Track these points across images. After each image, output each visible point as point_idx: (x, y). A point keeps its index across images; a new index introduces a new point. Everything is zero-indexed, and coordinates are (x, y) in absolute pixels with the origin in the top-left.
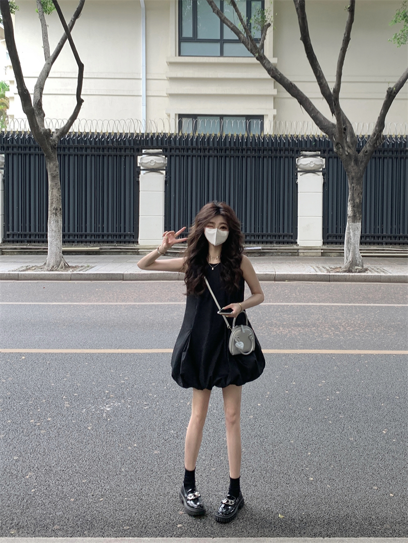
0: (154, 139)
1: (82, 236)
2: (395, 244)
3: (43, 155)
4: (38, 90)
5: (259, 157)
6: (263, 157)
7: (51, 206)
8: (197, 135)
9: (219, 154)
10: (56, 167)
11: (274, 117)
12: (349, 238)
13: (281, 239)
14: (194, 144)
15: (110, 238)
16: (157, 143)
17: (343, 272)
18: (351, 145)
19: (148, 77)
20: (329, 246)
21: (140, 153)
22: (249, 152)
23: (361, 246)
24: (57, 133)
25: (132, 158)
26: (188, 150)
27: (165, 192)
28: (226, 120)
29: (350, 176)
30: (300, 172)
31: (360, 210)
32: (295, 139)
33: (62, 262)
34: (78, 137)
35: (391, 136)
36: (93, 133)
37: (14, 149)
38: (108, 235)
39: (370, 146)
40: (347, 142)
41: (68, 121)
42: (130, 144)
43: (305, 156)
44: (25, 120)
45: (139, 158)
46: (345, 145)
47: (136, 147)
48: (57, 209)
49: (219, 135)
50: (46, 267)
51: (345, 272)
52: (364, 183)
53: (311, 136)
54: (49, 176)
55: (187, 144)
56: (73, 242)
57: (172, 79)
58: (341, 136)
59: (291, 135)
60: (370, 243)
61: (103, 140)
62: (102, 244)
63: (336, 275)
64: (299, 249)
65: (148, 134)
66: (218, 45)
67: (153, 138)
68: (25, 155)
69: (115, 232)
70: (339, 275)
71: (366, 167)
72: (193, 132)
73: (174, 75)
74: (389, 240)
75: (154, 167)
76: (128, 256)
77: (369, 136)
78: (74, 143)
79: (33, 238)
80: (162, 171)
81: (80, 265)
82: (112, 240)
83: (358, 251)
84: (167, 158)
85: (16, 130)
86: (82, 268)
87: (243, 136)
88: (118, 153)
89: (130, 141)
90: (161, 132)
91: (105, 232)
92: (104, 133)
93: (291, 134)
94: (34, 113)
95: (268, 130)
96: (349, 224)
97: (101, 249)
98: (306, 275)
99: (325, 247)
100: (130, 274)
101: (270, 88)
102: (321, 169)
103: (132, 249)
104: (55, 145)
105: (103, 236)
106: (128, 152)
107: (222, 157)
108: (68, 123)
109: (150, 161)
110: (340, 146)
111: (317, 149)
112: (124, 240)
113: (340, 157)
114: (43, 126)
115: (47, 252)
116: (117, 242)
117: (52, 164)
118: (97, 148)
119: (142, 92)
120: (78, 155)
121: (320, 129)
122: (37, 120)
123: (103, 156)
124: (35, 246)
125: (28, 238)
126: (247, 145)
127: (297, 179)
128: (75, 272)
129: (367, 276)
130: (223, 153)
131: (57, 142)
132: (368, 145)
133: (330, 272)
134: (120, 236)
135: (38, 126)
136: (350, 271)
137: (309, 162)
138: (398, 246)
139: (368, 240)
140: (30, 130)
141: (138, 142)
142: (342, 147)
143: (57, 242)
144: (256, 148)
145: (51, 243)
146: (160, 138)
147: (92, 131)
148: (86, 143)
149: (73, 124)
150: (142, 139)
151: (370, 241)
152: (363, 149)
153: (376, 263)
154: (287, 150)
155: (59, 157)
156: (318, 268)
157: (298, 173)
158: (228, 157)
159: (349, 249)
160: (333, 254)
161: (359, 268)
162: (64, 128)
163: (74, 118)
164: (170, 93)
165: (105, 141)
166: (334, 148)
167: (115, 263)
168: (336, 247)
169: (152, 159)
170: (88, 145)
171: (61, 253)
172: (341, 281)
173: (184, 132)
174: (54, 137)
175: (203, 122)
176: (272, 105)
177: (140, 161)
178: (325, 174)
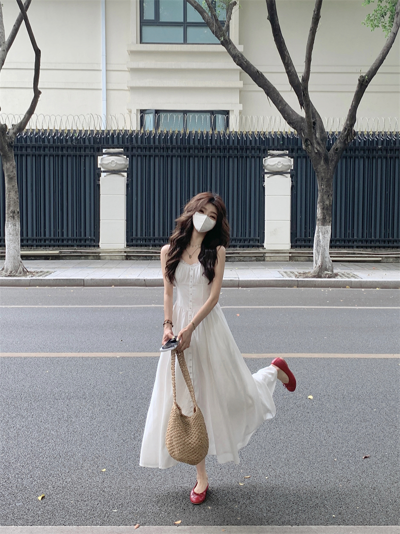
0: (115, 136)
1: (41, 240)
2: (367, 247)
5: (225, 157)
6: (229, 157)
7: (9, 209)
8: (160, 132)
9: (182, 154)
10: (13, 168)
11: (240, 112)
12: (319, 241)
13: (246, 243)
14: (157, 142)
15: (70, 242)
16: (118, 141)
17: (312, 278)
18: (320, 142)
19: (108, 69)
20: (297, 249)
21: (100, 153)
22: (214, 151)
23: (331, 249)
24: (13, 129)
25: (92, 158)
26: (150, 148)
27: (127, 195)
28: (191, 116)
29: (320, 176)
30: (267, 173)
31: (330, 213)
32: (262, 137)
33: (20, 267)
34: (36, 135)
35: (362, 132)
36: (51, 130)
38: (68, 240)
39: (340, 142)
40: (316, 138)
41: (25, 116)
42: (90, 143)
43: (273, 156)
45: (99, 158)
46: (314, 141)
47: (96, 146)
48: (14, 212)
49: (182, 132)
50: (3, 272)
51: (314, 277)
52: (334, 184)
53: (279, 133)
54: (6, 178)
55: (149, 142)
56: (32, 246)
57: (134, 70)
58: (310, 131)
59: (258, 132)
60: (340, 247)
61: (61, 138)
62: (61, 248)
63: (305, 281)
64: (265, 253)
65: (109, 131)
66: (181, 30)
69: (75, 237)
70: (307, 281)
71: (336, 167)
72: (156, 129)
73: (135, 65)
74: (360, 244)
75: (114, 169)
76: (88, 261)
77: (339, 132)
78: (31, 141)
80: (123, 173)
81: (39, 270)
82: (72, 244)
83: (328, 255)
84: (128, 159)
86: (41, 273)
87: (207, 133)
88: (77, 152)
89: (89, 139)
90: (122, 129)
91: (65, 236)
92: (63, 131)
93: (258, 130)
95: (234, 126)
96: (318, 228)
97: (61, 253)
98: (272, 280)
99: (293, 251)
100: (91, 279)
101: (237, 79)
102: (289, 171)
103: (93, 253)
105: (63, 241)
106: (88, 151)
107: (185, 157)
108: (24, 118)
109: (110, 161)
110: (309, 143)
111: (285, 147)
112: (85, 244)
113: (310, 155)
115: (5, 256)
116: (78, 246)
117: (8, 164)
118: (56, 147)
119: (102, 86)
120: (36, 155)
121: (288, 123)
123: (62, 156)
126: (211, 143)
127: (264, 181)
128: (34, 278)
129: (337, 281)
130: (187, 153)
131: (13, 139)
132: (338, 141)
133: (298, 278)
134: (80, 240)
136: (319, 276)
137: (277, 163)
138: (370, 250)
139: (338, 243)
141: (98, 140)
142: (311, 143)
143: (15, 245)
144: (222, 147)
145: (9, 246)
146: (121, 136)
147: (50, 128)
148: (44, 141)
149: (31, 119)
150: (103, 136)
151: (340, 244)
152: (333, 147)
153: (346, 268)
154: (253, 148)
155: (16, 157)
156: (286, 272)
157: (265, 175)
158: (192, 156)
159: (318, 252)
160: (302, 258)
161: (328, 273)
162: (21, 123)
163: (31, 112)
164: (132, 85)
165: (64, 139)
166: (303, 145)
167: (76, 268)
168: (304, 250)
169: (112, 160)
170: (46, 144)
171: (20, 257)
172: (309, 287)
173: (146, 129)
174: (10, 134)
175: (166, 118)
176: (237, 99)
177: (101, 161)
178: (294, 175)
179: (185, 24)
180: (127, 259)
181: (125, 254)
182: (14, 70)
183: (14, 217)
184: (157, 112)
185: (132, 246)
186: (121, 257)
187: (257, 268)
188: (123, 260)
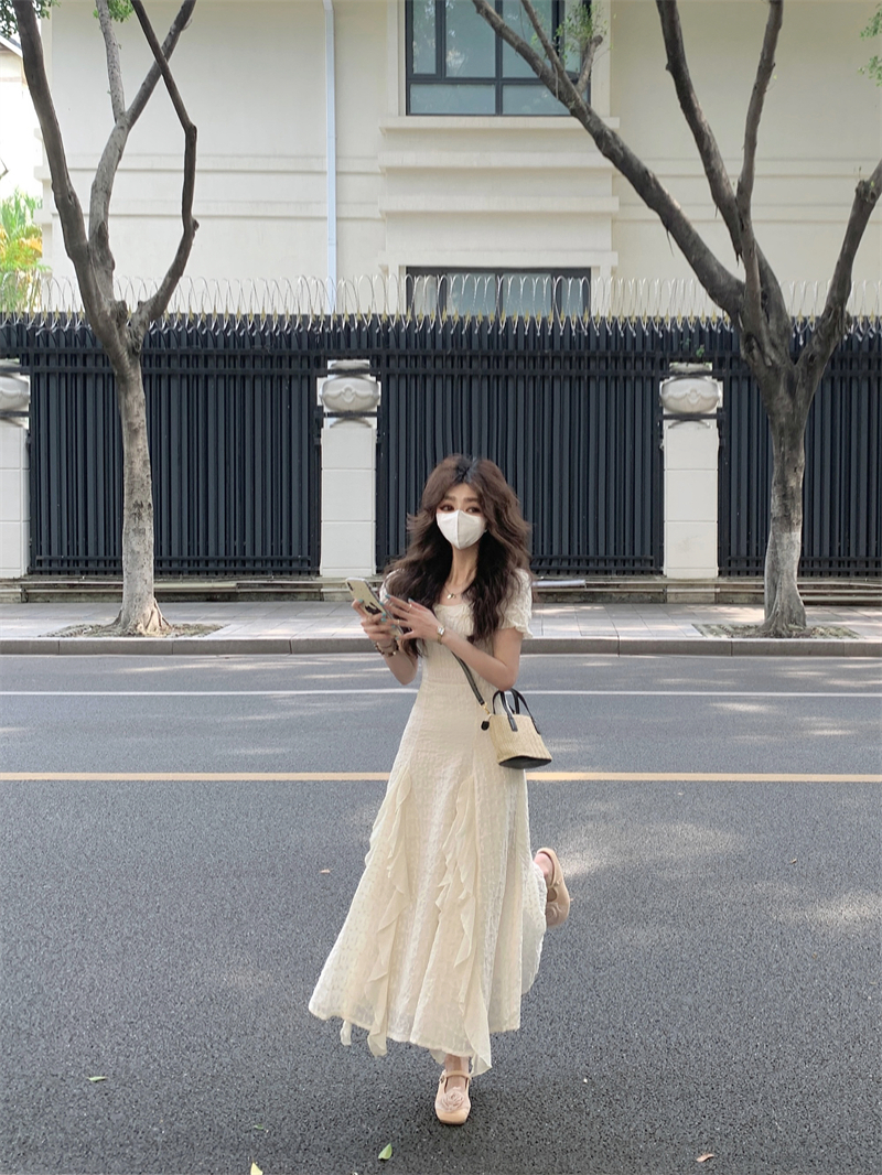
0: (352, 330)
1: (198, 562)
3: (113, 376)
5: (580, 378)
6: (588, 378)
7: (130, 498)
8: (445, 318)
9: (492, 371)
10: (140, 405)
11: (613, 271)
13: (628, 566)
14: (439, 343)
15: (259, 565)
16: (359, 343)
18: (777, 340)
19: (340, 170)
20: (732, 578)
21: (322, 369)
22: (557, 364)
24: (140, 313)
25: (305, 382)
26: (425, 359)
27: (378, 470)
29: (777, 426)
30: (667, 417)
31: (799, 504)
32: (656, 329)
33: (154, 617)
34: (189, 328)
35: (866, 318)
36: (221, 316)
37: (50, 361)
38: (254, 560)
39: (819, 341)
40: (769, 332)
41: (165, 281)
42: (300, 347)
43: (680, 375)
45: (320, 382)
46: (765, 339)
47: (313, 354)
48: (141, 506)
49: (491, 318)
51: (766, 635)
54: (125, 430)
55: (423, 345)
57: (392, 172)
58: (756, 315)
59: (649, 318)
61: (242, 334)
62: (241, 576)
63: (746, 643)
64: (666, 586)
65: (340, 317)
66: (491, 91)
67: (349, 329)
68: (75, 375)
69: (269, 554)
70: (752, 643)
72: (437, 313)
73: (395, 162)
74: (863, 567)
75: (351, 408)
76: (298, 603)
77: (817, 318)
78: (179, 343)
80: (369, 419)
81: (194, 623)
82: (264, 568)
83: (794, 590)
84: (379, 383)
85: (54, 310)
86: (197, 630)
87: (544, 321)
89: (299, 337)
90: (367, 312)
91: (248, 555)
92: (245, 317)
93: (648, 315)
95: (599, 306)
97: (239, 586)
98: (682, 641)
99: (723, 581)
102: (715, 411)
103: (305, 586)
104: (138, 345)
105: (244, 562)
106: (296, 367)
107: (498, 377)
108: (164, 285)
109: (343, 390)
110: (754, 344)
111: (704, 356)
112: (290, 568)
113: (756, 372)
114: (111, 295)
116: (274, 572)
117: (129, 396)
118: (230, 357)
120: (188, 376)
121: (712, 298)
123: (243, 377)
124: (97, 580)
125: (82, 566)
126: (552, 345)
127: (662, 437)
128: (181, 638)
129: (815, 643)
131: (141, 338)
132: (815, 338)
134: (281, 561)
136: (776, 634)
137: (688, 391)
139: (816, 566)
140: (84, 312)
141: (318, 339)
142: (759, 345)
143: (143, 571)
144: (574, 354)
145: (130, 573)
146: (364, 329)
147: (218, 312)
148: (205, 344)
150: (327, 330)
152: (804, 352)
153: (834, 617)
154: (639, 357)
156: (707, 628)
157: (664, 421)
158: (512, 377)
161: (796, 627)
162: (157, 298)
163: (177, 271)
164: (388, 209)
165: (247, 336)
166: (741, 348)
167: (270, 618)
168: (747, 580)
169: (347, 386)
170: (209, 348)
171: (152, 596)
174: (134, 326)
176: (608, 243)
177: (324, 391)
178: (725, 420)
179: (499, 82)
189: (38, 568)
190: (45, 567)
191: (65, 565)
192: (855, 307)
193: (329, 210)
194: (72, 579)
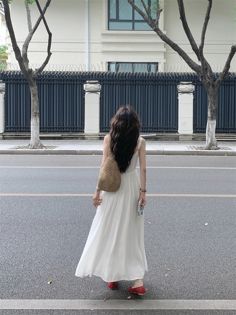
1: (51, 128)
3: (28, 84)
4: (25, 48)
5: (155, 85)
6: (158, 85)
7: (33, 111)
8: (119, 72)
9: (132, 83)
10: (36, 90)
11: (164, 63)
12: (209, 129)
13: (168, 130)
14: (117, 77)
15: (68, 130)
16: (95, 77)
17: (205, 150)
18: (210, 78)
19: (90, 42)
20: (197, 134)
21: (85, 83)
22: (149, 82)
23: (216, 134)
24: (36, 71)
25: (81, 85)
26: (113, 81)
27: (100, 104)
28: (136, 65)
29: (210, 94)
30: (179, 92)
31: (216, 114)
32: (177, 75)
33: (39, 144)
34: (49, 74)
35: (233, 73)
36: (57, 72)
37: (11, 80)
38: (66, 128)
39: (221, 78)
40: (207, 76)
41: (43, 65)
42: (79, 78)
43: (183, 84)
44: (17, 65)
45: (85, 85)
47: (83, 79)
48: (36, 113)
49: (131, 72)
50: (30, 146)
51: (207, 149)
52: (217, 98)
53: (186, 73)
54: (31, 95)
55: (113, 78)
56: (46, 132)
57: (104, 43)
58: (204, 72)
62: (63, 133)
63: (201, 151)
64: (179, 136)
65: (90, 72)
66: (131, 24)
67: (93, 74)
68: (17, 84)
69: (70, 126)
70: (203, 151)
71: (219, 90)
72: (117, 71)
73: (105, 40)
74: (233, 131)
75: (93, 90)
76: (78, 140)
77: (221, 73)
78: (46, 77)
79: (22, 130)
80: (98, 93)
81: (50, 146)
82: (69, 130)
83: (214, 137)
84: (101, 85)
85: (12, 70)
86: (51, 147)
87: (146, 73)
88: (72, 82)
89: (79, 76)
90: (97, 71)
91: (65, 126)
92: (64, 72)
93: (174, 72)
94: (22, 60)
95: (161, 70)
96: (209, 121)
97: (62, 135)
98: (183, 151)
99: (195, 135)
100: (80, 150)
102: (192, 91)
103: (80, 136)
104: (35, 78)
105: (63, 129)
106: (78, 82)
107: (133, 85)
108: (42, 66)
109: (91, 87)
111: (189, 80)
112: (76, 130)
113: (204, 84)
114: (28, 67)
115: (30, 137)
116: (72, 132)
117: (33, 88)
118: (60, 80)
120: (48, 84)
121: (192, 69)
122: (24, 64)
123: (64, 84)
124: (23, 134)
125: (19, 129)
126: (148, 78)
127: (178, 96)
128: (47, 150)
129: (220, 152)
130: (134, 83)
131: (36, 76)
133: (197, 150)
134: (74, 128)
135: (25, 67)
136: (209, 149)
137: (185, 87)
140: (20, 70)
141: (84, 76)
142: (205, 78)
143: (36, 131)
144: (154, 80)
145: (33, 132)
146: (97, 74)
147: (57, 71)
149: (46, 66)
150: (87, 75)
151: (222, 131)
152: (217, 80)
153: (225, 144)
154: (172, 81)
155: (37, 85)
156: (190, 147)
157: (179, 93)
158: (137, 84)
159: (209, 136)
160: (200, 139)
161: (215, 147)
162: (40, 68)
163: (46, 63)
164: (103, 50)
165: (65, 76)
166: (200, 79)
167: (71, 144)
168: (201, 134)
170: (54, 78)
171: (39, 138)
172: (204, 155)
173: (111, 71)
174: (34, 74)
175: (122, 66)
176: (163, 57)
177: (86, 87)
178: (195, 94)
179: (133, 21)
180: (100, 139)
181: (99, 137)
182: (37, 43)
183: (36, 116)
184: (117, 63)
185: (103, 131)
186: (97, 138)
187: (175, 144)
188: (98, 140)
189: (7, 130)
190: (9, 130)
191: (15, 129)
192: (230, 71)
193: (87, 50)
194: (16, 133)
